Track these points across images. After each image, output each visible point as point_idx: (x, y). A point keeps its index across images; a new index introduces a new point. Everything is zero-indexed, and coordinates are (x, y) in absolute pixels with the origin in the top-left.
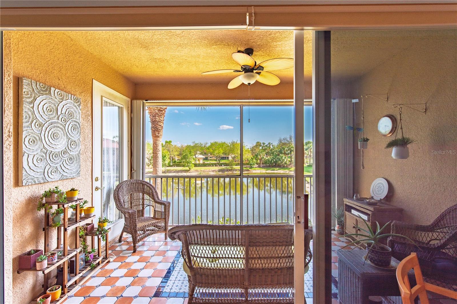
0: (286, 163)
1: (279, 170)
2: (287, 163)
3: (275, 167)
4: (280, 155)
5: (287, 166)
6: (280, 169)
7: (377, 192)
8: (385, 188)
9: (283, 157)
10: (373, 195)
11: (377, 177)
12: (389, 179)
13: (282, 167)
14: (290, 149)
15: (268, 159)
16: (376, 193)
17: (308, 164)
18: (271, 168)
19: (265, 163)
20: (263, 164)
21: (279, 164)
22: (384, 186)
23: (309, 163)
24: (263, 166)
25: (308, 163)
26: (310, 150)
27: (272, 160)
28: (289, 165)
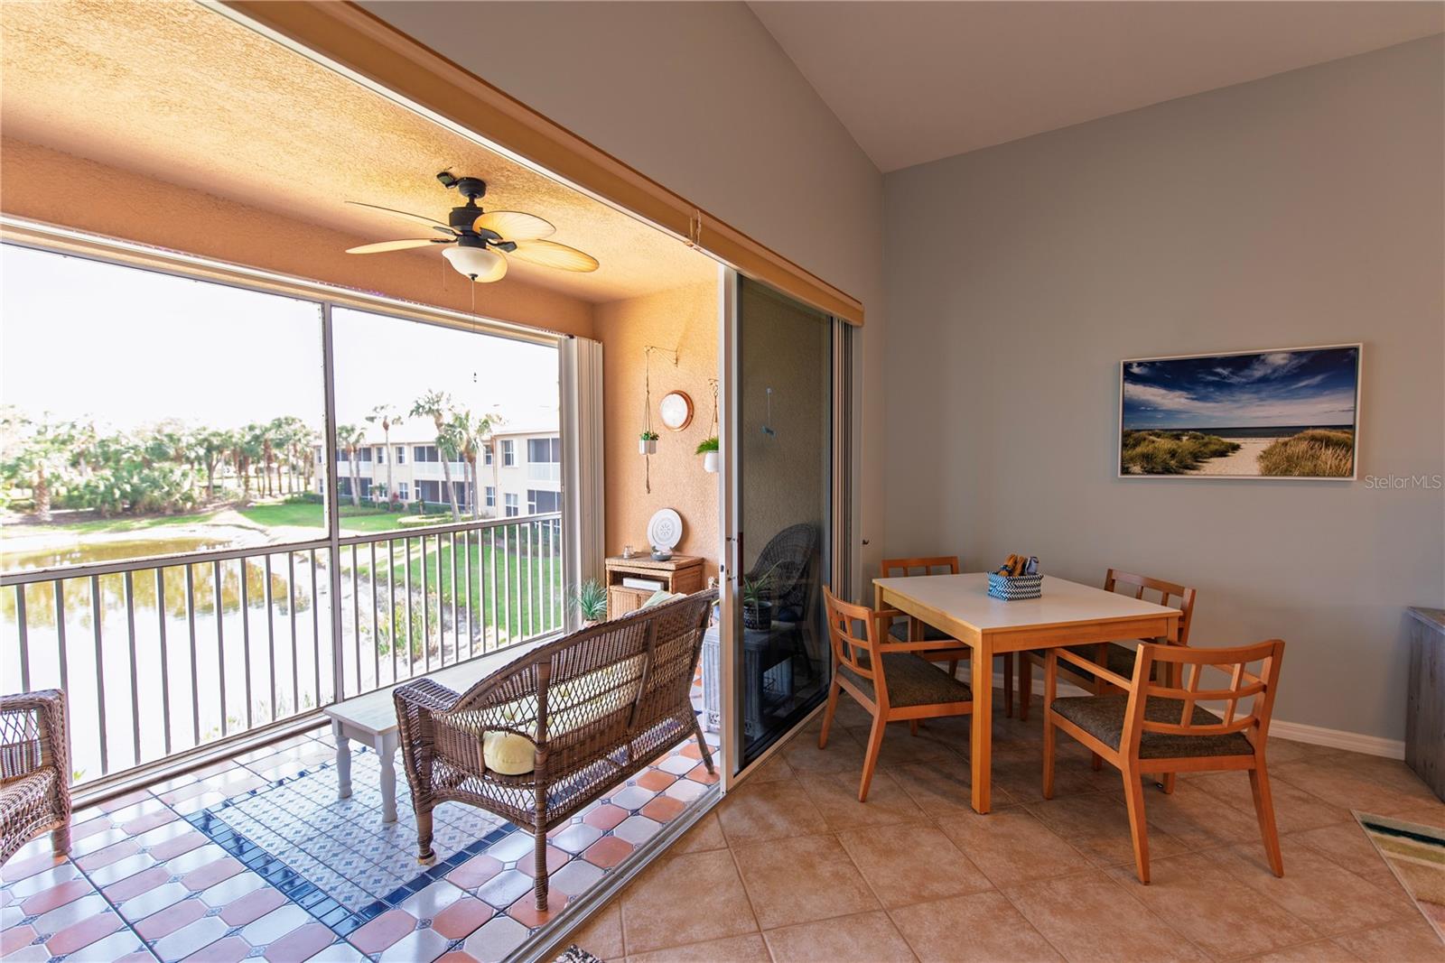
0: (188, 498)
1: (153, 525)
2: (196, 494)
3: (128, 517)
4: (155, 465)
5: (193, 508)
6: (160, 523)
7: (662, 537)
8: (676, 526)
9: (171, 471)
10: (653, 544)
11: (657, 508)
12: (680, 510)
13: (169, 512)
14: (205, 440)
15: (87, 486)
16: (660, 539)
17: (288, 497)
18: (108, 523)
19: (71, 501)
20: (54, 507)
21: (151, 503)
22: (673, 525)
23: (290, 491)
24: (55, 516)
25: (285, 490)
26: (295, 445)
27: (110, 489)
28: (204, 504)
